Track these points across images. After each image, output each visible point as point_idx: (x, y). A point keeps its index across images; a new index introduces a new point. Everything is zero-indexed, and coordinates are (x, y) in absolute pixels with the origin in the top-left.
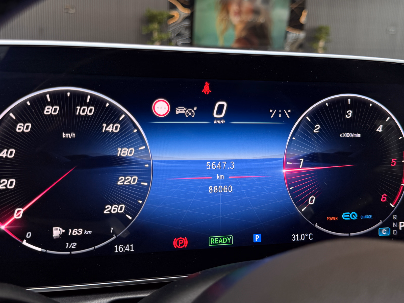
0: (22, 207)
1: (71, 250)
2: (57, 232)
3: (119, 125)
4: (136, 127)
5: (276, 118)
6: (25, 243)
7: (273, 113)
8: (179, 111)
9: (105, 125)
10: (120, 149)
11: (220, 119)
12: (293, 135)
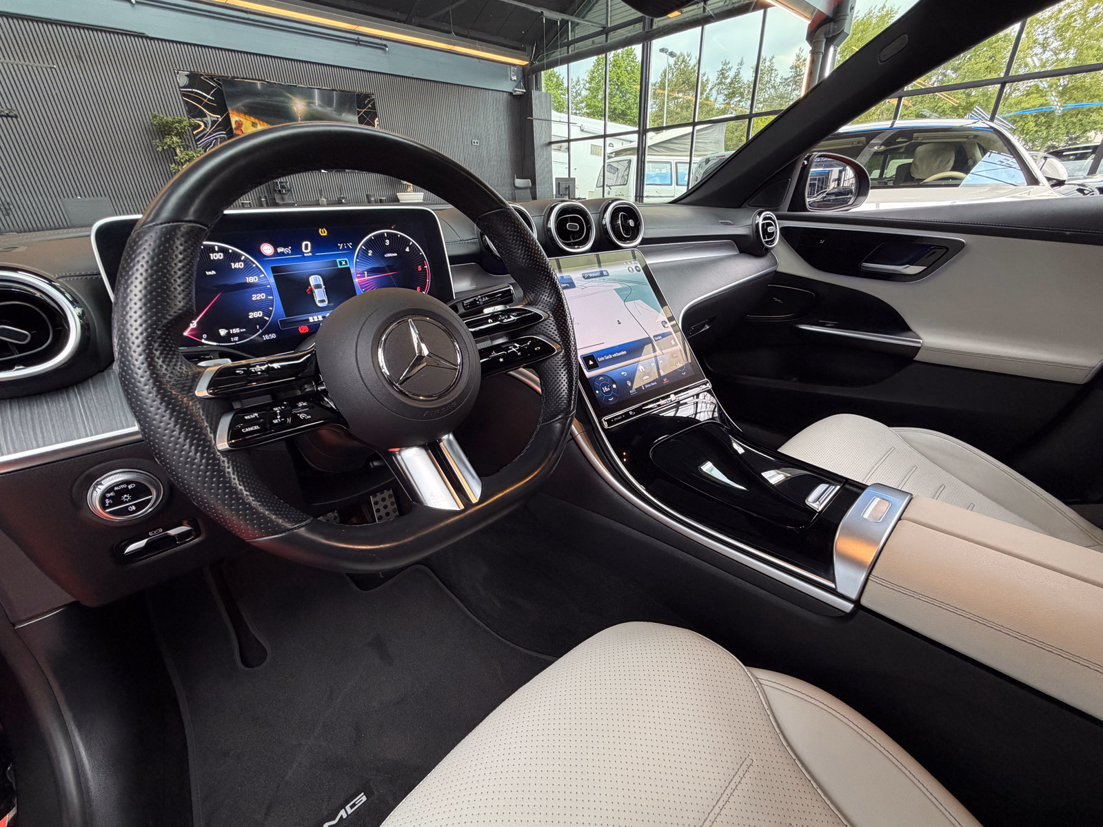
0: (195, 320)
1: (235, 341)
2: (223, 332)
3: (242, 263)
4: (254, 263)
5: (343, 249)
6: (203, 341)
7: (341, 246)
8: (280, 250)
9: (232, 264)
10: (247, 278)
11: (308, 253)
12: (357, 258)
